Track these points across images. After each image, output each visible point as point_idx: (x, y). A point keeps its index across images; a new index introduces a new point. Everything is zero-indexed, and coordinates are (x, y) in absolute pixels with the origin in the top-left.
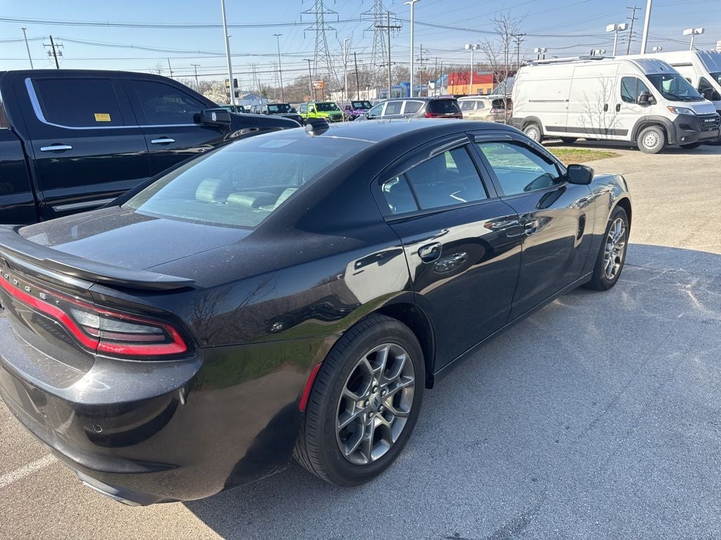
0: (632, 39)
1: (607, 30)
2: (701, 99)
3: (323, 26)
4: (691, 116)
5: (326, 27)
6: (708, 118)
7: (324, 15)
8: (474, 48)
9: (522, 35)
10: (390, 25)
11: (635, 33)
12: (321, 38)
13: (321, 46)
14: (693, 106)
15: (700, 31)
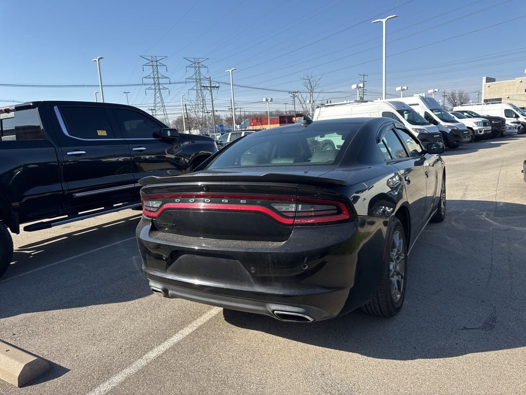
0: (365, 93)
1: (352, 88)
2: (429, 124)
3: (159, 87)
4: (426, 134)
5: (161, 87)
6: (435, 135)
7: (160, 79)
8: (269, 101)
9: (296, 92)
10: (212, 86)
11: (366, 90)
12: (158, 95)
13: (158, 100)
14: (426, 128)
15: (405, 88)
